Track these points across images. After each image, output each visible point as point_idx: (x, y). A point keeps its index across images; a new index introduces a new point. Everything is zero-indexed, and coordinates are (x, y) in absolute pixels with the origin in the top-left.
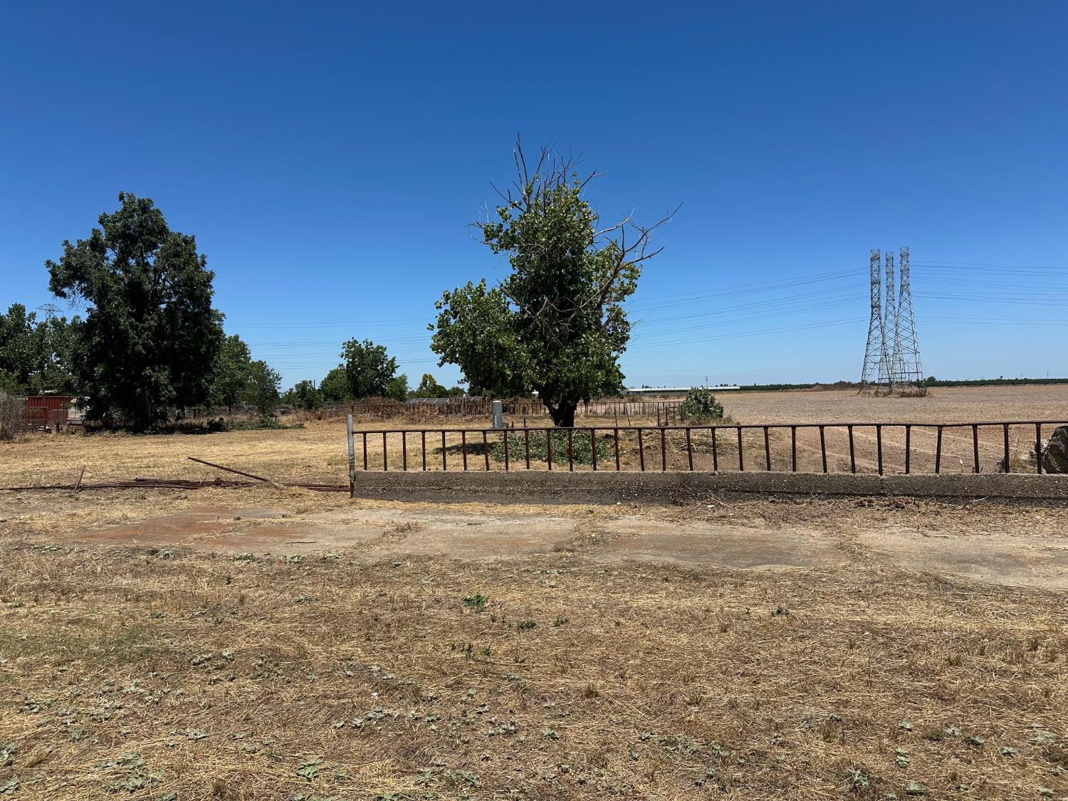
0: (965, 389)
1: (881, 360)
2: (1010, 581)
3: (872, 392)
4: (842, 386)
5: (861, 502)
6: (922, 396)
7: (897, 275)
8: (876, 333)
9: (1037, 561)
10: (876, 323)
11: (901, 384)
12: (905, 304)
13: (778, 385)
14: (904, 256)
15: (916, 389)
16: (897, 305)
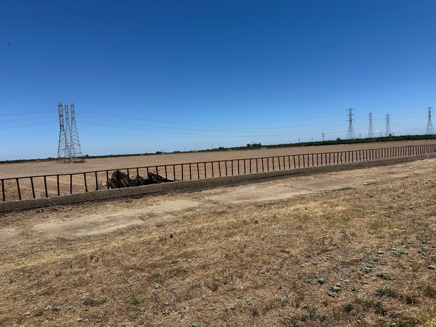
0: (99, 159)
1: (66, 149)
2: (91, 233)
3: (63, 162)
4: (50, 159)
5: (38, 211)
6: (83, 162)
7: (70, 113)
8: (63, 137)
9: (103, 223)
10: (62, 133)
11: (75, 158)
12: (74, 126)
13: (19, 160)
14: (72, 106)
15: (80, 160)
16: (70, 126)
